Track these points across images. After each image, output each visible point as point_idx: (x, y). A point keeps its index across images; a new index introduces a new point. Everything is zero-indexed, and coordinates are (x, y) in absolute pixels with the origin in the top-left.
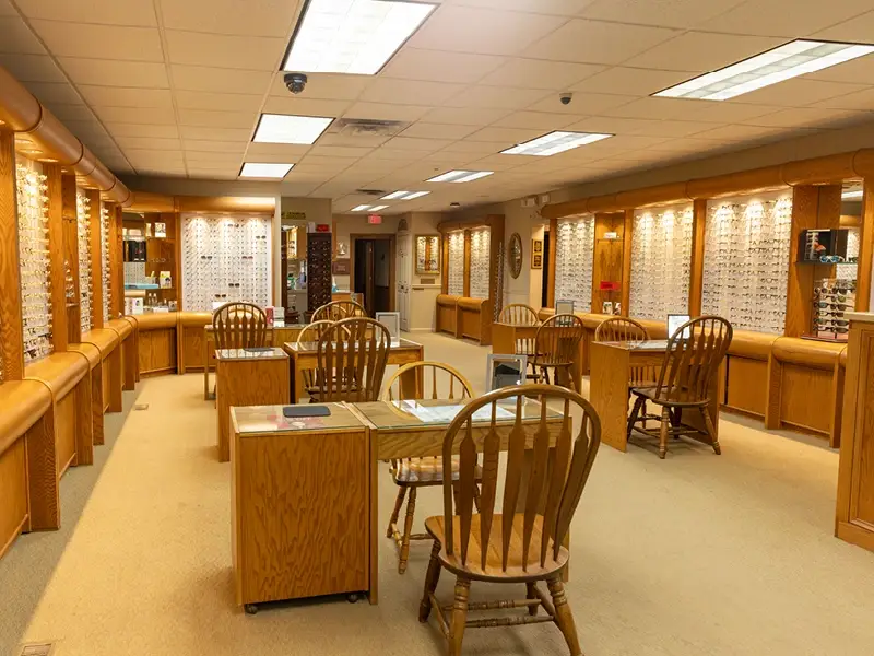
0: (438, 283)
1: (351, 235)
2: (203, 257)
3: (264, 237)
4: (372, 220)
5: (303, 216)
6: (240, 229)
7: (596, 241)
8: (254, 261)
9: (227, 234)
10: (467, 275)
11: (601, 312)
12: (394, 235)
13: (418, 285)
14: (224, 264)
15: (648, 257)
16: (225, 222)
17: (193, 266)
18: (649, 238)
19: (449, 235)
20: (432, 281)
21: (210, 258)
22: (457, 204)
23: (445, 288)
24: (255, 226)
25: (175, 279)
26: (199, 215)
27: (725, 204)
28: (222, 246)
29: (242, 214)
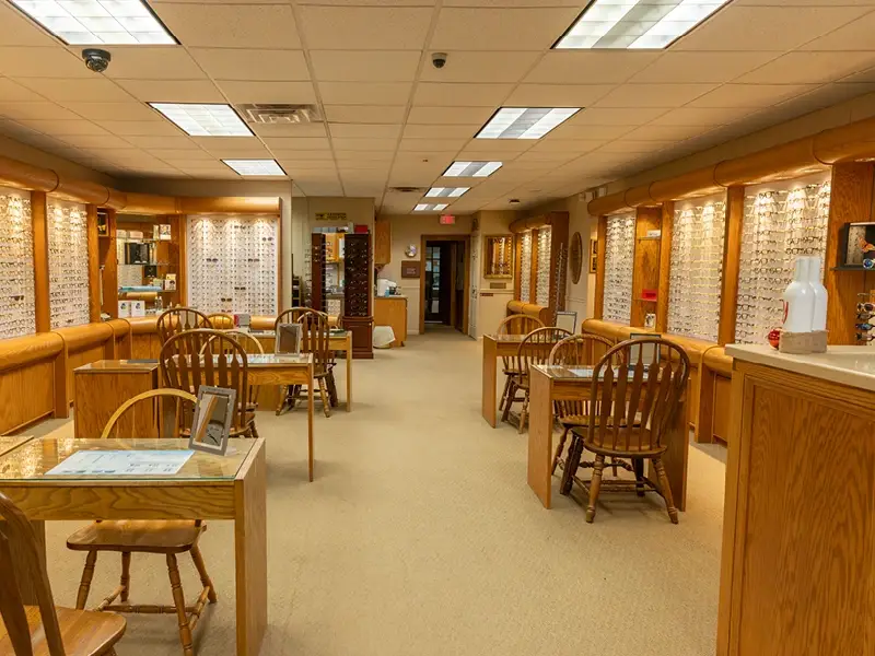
0: (510, 286)
1: (422, 236)
2: (209, 260)
3: (270, 239)
4: (444, 220)
5: (343, 216)
6: (246, 230)
7: (637, 240)
8: (261, 263)
9: (233, 236)
10: (534, 279)
11: (642, 325)
12: (469, 236)
13: (486, 289)
14: (231, 266)
15: (687, 260)
16: (232, 224)
17: (199, 269)
18: (688, 236)
19: (523, 235)
20: (503, 286)
21: (215, 260)
22: (516, 201)
23: (517, 295)
24: (263, 228)
25: (180, 282)
26: (204, 216)
27: (763, 191)
28: (228, 248)
29: (248, 215)
